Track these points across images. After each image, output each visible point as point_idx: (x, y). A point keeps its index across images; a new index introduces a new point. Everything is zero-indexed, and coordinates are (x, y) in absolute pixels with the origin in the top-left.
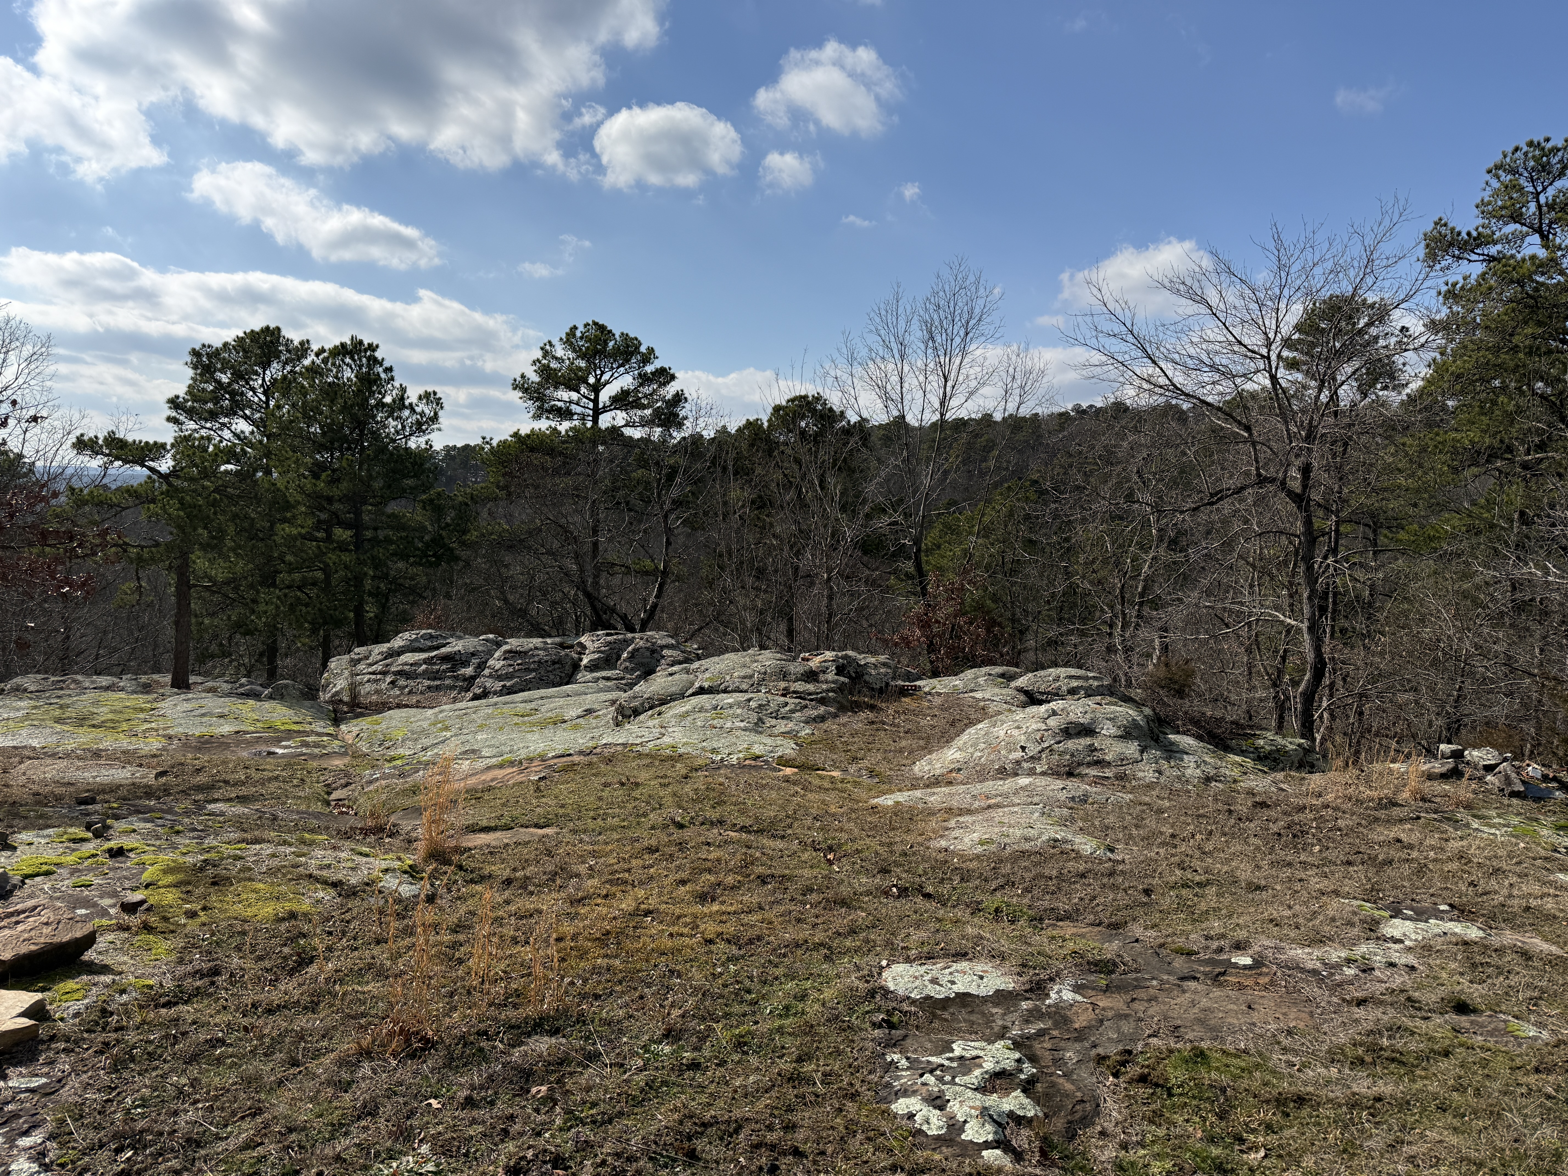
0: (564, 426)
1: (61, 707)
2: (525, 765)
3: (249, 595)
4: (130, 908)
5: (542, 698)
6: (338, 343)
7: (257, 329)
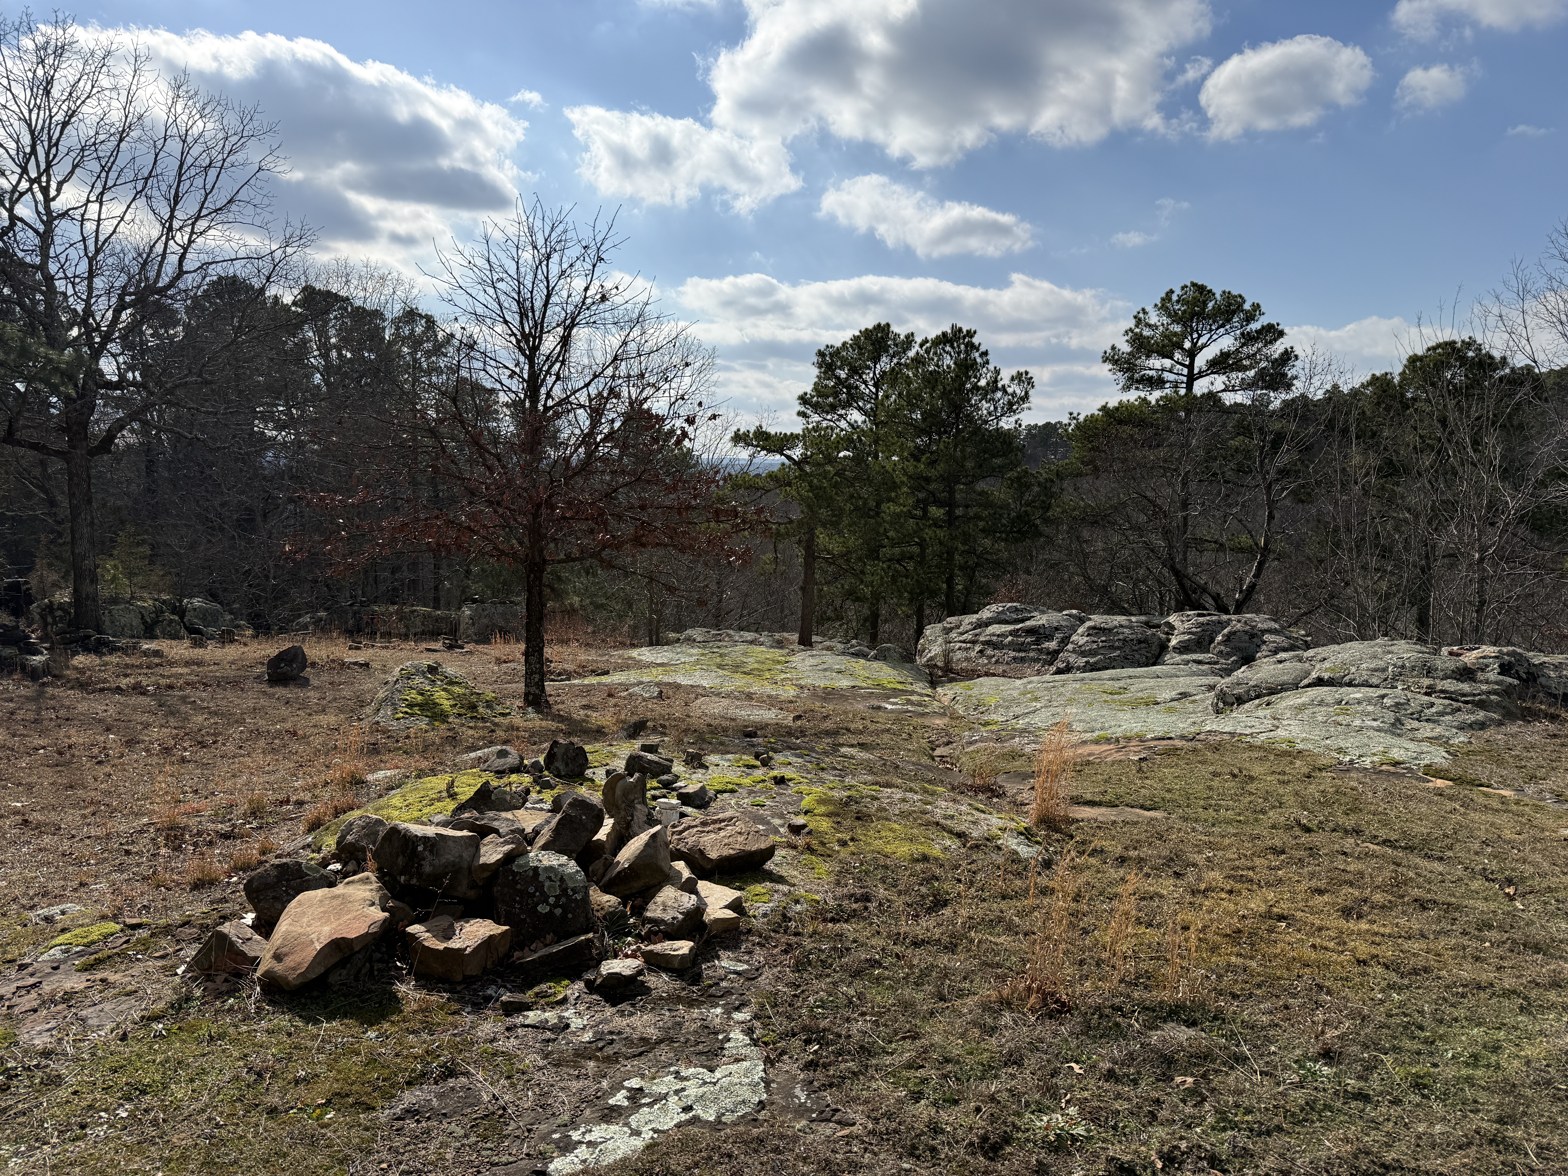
0: (1154, 396)
1: (721, 656)
2: (1122, 743)
3: (858, 566)
4: (796, 830)
5: (1130, 677)
6: (939, 333)
7: (870, 327)
